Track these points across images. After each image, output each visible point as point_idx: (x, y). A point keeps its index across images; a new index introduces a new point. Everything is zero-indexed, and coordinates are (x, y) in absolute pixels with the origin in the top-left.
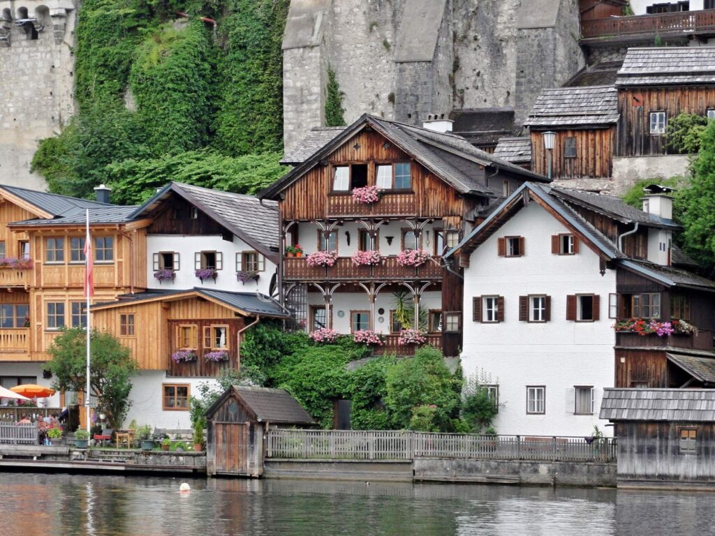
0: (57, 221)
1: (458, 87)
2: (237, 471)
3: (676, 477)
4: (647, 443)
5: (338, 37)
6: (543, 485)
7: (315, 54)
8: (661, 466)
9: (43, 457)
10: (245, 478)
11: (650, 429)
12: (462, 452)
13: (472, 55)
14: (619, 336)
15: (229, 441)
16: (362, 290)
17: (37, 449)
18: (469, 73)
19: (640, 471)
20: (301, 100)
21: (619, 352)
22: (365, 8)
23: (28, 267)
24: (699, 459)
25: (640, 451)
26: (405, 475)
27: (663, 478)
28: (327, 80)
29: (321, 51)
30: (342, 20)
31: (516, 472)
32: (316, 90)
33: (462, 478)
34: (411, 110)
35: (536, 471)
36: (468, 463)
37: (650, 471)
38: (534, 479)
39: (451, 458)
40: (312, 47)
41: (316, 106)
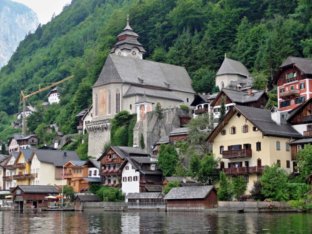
0: (76, 166)
1: (160, 136)
2: (78, 210)
3: (136, 209)
4: (132, 203)
5: (143, 128)
6: (122, 211)
7: (138, 131)
8: (134, 207)
9: (55, 208)
10: (79, 211)
11: (132, 200)
12: (111, 205)
13: (162, 130)
14: (140, 183)
15: (78, 205)
16: (116, 176)
17: (55, 207)
18: (162, 133)
19: (131, 208)
20: (136, 140)
21: (140, 186)
22: (147, 122)
23: (71, 174)
24: (139, 206)
25: (131, 204)
26: (103, 210)
27: (134, 209)
28: (141, 136)
29: (139, 131)
30: (144, 125)
31: (118, 209)
32: (138, 138)
33: (111, 210)
34: (149, 141)
35: (121, 208)
36: (112, 207)
37: (133, 208)
38: (121, 210)
39: (110, 206)
40: (137, 130)
41: (138, 141)
